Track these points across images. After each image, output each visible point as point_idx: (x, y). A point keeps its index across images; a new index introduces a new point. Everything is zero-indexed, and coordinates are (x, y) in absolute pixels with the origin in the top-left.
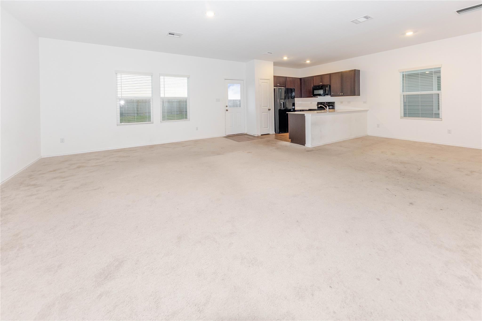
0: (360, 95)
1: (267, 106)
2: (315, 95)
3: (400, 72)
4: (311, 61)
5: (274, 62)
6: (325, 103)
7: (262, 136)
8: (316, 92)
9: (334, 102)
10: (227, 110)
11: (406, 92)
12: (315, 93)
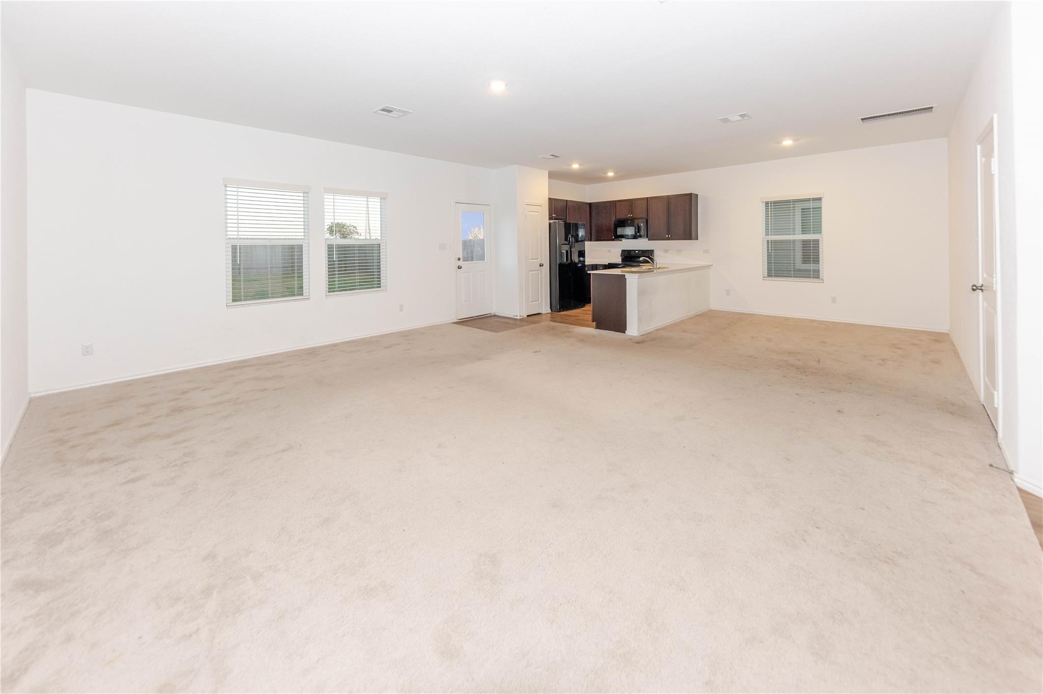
0: (697, 239)
1: (538, 259)
2: (619, 237)
3: (763, 202)
4: (615, 173)
5: (550, 173)
6: (637, 252)
7: (529, 318)
8: (620, 231)
9: (652, 250)
10: (460, 268)
11: (771, 235)
12: (618, 234)
